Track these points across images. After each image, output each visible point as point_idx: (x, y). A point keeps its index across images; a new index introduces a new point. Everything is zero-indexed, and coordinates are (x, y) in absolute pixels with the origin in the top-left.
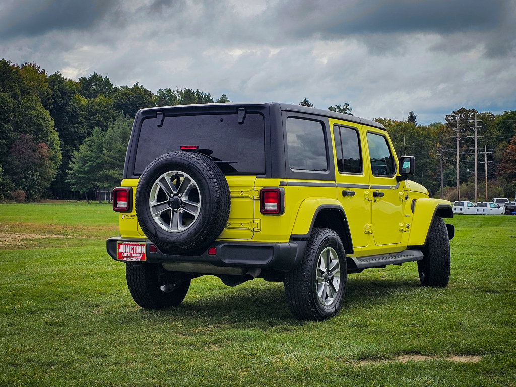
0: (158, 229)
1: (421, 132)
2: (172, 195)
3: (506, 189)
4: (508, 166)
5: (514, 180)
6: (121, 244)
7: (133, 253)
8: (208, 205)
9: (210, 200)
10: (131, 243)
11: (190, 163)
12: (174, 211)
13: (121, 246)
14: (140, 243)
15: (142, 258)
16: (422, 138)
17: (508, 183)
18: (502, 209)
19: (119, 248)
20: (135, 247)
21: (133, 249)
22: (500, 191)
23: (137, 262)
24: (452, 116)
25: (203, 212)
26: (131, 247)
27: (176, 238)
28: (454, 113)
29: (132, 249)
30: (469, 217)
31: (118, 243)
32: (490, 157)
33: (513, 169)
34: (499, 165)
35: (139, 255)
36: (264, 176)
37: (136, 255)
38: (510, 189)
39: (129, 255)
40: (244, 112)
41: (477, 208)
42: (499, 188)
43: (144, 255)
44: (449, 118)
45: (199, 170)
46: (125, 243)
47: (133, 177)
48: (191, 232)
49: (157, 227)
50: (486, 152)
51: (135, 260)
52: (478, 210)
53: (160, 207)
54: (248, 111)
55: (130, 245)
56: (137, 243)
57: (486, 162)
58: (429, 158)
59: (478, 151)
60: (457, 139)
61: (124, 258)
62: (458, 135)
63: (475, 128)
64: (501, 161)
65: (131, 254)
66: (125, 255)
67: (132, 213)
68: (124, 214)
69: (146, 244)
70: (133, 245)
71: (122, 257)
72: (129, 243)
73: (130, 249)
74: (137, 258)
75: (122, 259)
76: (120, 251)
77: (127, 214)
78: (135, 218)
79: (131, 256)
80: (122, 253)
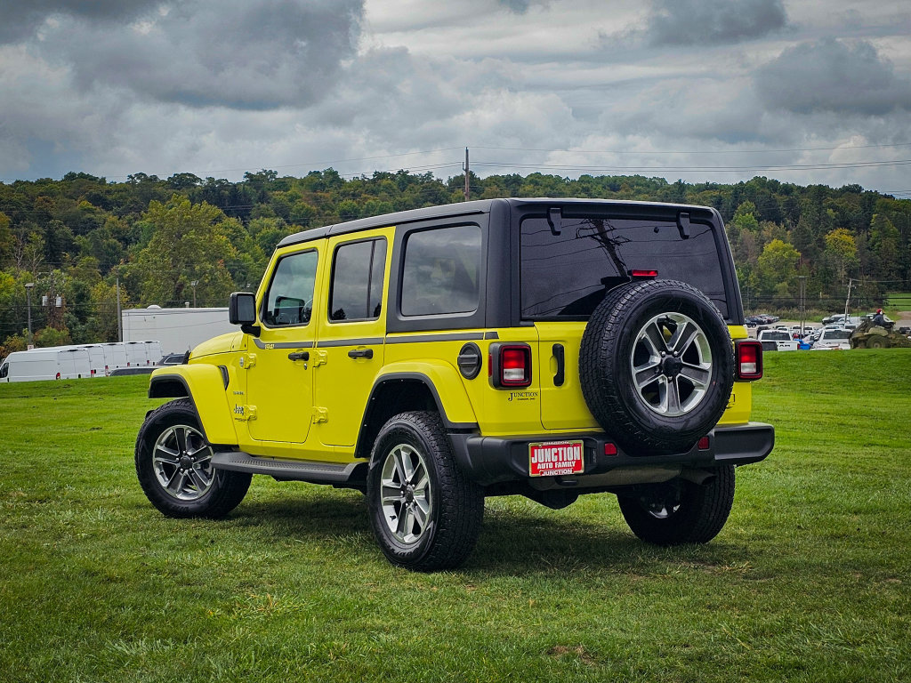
2: (664, 353)
6: (538, 448)
7: (558, 461)
8: (729, 368)
11: (700, 300)
13: (536, 451)
14: (571, 442)
15: (574, 469)
19: (533, 456)
20: (560, 450)
21: (557, 454)
23: (567, 477)
26: (554, 450)
27: (682, 424)
29: (555, 454)
31: (530, 445)
35: (569, 464)
36: (730, 321)
37: (564, 464)
39: (551, 466)
40: (689, 220)
43: (578, 463)
46: (545, 444)
47: (522, 323)
48: (705, 414)
51: (564, 472)
53: (645, 374)
54: (692, 218)
55: (551, 447)
56: (565, 442)
61: (542, 473)
65: (554, 463)
66: (543, 466)
67: (529, 389)
68: (512, 391)
69: (582, 442)
70: (557, 446)
71: (537, 471)
72: (552, 443)
73: (553, 454)
74: (566, 469)
75: (539, 475)
76: (534, 460)
77: (520, 391)
78: (537, 398)
79: (554, 467)
80: (538, 463)
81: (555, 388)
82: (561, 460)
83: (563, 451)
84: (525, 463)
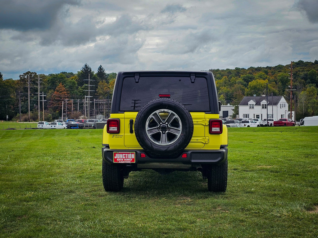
0: (153, 144)
1: (6, 84)
2: (161, 123)
3: (53, 115)
4: (54, 103)
5: (57, 110)
6: (117, 153)
7: (125, 158)
8: (188, 129)
9: (189, 126)
10: (124, 152)
11: (175, 105)
12: (163, 133)
13: (116, 154)
14: (131, 152)
15: (132, 161)
16: (6, 87)
17: (54, 112)
18: (65, 126)
19: (115, 156)
20: (126, 155)
22: (50, 116)
23: (129, 164)
24: (23, 75)
25: (184, 133)
26: (124, 155)
27: (166, 148)
28: (24, 74)
29: (124, 156)
30: (59, 130)
31: (114, 152)
32: (45, 98)
33: (57, 104)
34: (49, 102)
36: (210, 112)
37: (128, 160)
38: (55, 115)
39: (122, 160)
40: (195, 76)
41: (51, 125)
42: (50, 114)
43: (133, 159)
44: (21, 76)
45: (181, 109)
46: (119, 152)
47: (119, 112)
48: (176, 145)
49: (152, 142)
50: (43, 95)
51: (127, 162)
52: (52, 126)
53: (153, 130)
54: (196, 76)
55: (123, 153)
56: (128, 152)
57: (43, 100)
58: (11, 98)
59: (40, 95)
60: (29, 88)
62: (29, 86)
63: (39, 82)
64: (50, 100)
66: (119, 160)
67: (120, 134)
68: (114, 134)
69: (135, 152)
70: (125, 153)
71: (117, 161)
72: (123, 152)
73: (123, 156)
74: (128, 161)
75: (117, 162)
76: (116, 158)
77: (116, 135)
78: (123, 137)
79: (123, 160)
80: (117, 158)
81: (130, 134)
82: (126, 158)
83: (127, 155)
84: (112, 158)
